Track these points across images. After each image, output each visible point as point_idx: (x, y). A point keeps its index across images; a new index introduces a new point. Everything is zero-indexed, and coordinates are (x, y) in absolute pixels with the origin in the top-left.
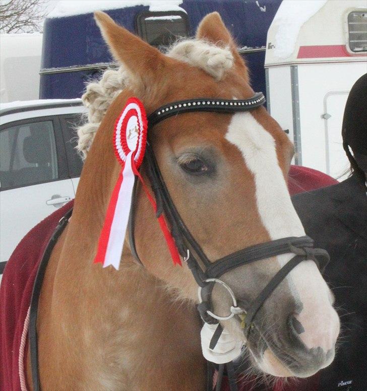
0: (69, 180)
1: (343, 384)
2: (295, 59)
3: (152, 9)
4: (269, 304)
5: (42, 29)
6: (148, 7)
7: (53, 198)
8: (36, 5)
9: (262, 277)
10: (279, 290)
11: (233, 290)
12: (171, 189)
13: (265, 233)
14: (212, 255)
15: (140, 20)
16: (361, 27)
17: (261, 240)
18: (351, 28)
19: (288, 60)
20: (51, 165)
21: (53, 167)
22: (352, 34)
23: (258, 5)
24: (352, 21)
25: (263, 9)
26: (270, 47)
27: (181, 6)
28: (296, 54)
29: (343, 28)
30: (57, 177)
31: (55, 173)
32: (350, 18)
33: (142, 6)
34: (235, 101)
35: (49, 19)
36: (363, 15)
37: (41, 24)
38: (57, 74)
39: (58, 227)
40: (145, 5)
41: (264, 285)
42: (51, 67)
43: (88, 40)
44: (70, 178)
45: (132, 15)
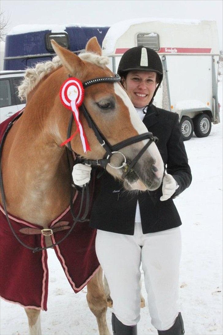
0: (16, 106)
1: (115, 191)
2: (114, 54)
3: (52, 32)
4: (141, 161)
5: (5, 40)
6: (51, 31)
7: (9, 113)
8: (3, 30)
9: (136, 150)
10: (144, 155)
11: (125, 156)
12: (93, 116)
13: (136, 132)
14: (112, 143)
15: (48, 36)
16: (142, 41)
17: (134, 135)
18: (138, 41)
19: (111, 55)
20: (8, 99)
21: (9, 100)
22: (139, 44)
23: (98, 30)
24: (139, 38)
25: (101, 32)
26: (103, 49)
27: (65, 30)
28: (115, 52)
29: (135, 41)
30: (11, 104)
31: (10, 103)
32: (138, 37)
33: (48, 30)
34: (112, 78)
35: (8, 36)
36: (144, 35)
37: (5, 38)
38: (12, 59)
39: (9, 126)
40: (50, 30)
41: (137, 154)
42: (9, 56)
43: (25, 45)
44: (16, 105)
45: (44, 34)
